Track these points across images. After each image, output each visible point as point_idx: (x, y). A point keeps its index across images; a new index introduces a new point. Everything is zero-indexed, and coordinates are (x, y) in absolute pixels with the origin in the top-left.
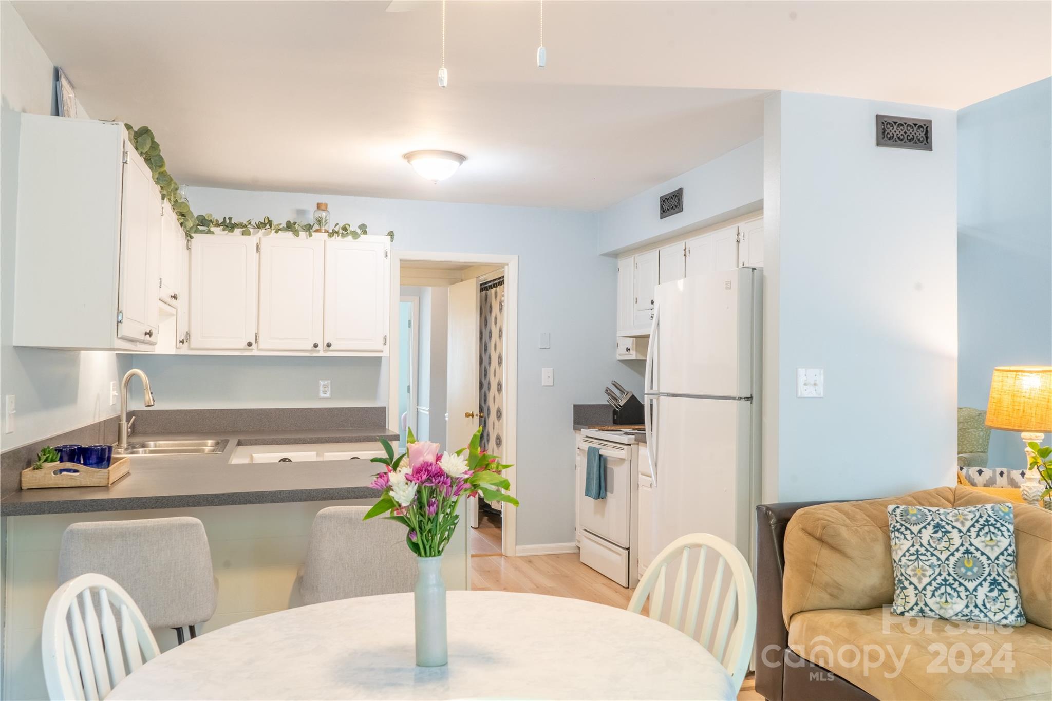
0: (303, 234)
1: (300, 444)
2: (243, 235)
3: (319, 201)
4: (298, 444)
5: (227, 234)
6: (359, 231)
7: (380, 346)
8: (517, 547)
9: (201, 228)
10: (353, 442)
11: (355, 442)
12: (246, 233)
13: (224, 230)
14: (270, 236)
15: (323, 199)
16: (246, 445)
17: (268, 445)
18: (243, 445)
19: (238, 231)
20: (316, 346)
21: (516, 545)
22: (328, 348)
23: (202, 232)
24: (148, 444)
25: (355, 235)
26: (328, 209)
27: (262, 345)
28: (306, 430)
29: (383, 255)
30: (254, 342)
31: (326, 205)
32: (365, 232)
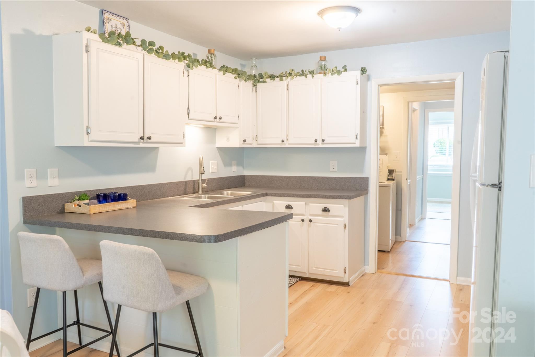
0: (310, 76)
1: (296, 197)
2: (280, 81)
3: (321, 55)
4: (294, 197)
5: (273, 82)
6: (342, 70)
7: (353, 140)
8: (458, 278)
9: (261, 80)
10: (324, 198)
11: (325, 198)
12: (281, 80)
13: (271, 80)
14: (293, 80)
15: (323, 54)
16: (270, 196)
17: (280, 196)
18: (268, 196)
19: (277, 79)
20: (316, 141)
21: (457, 276)
22: (323, 142)
23: (262, 82)
24: (223, 193)
25: (339, 73)
26: (326, 60)
27: (290, 141)
28: (323, 189)
29: (356, 83)
30: (285, 140)
31: (325, 57)
32: (346, 70)
